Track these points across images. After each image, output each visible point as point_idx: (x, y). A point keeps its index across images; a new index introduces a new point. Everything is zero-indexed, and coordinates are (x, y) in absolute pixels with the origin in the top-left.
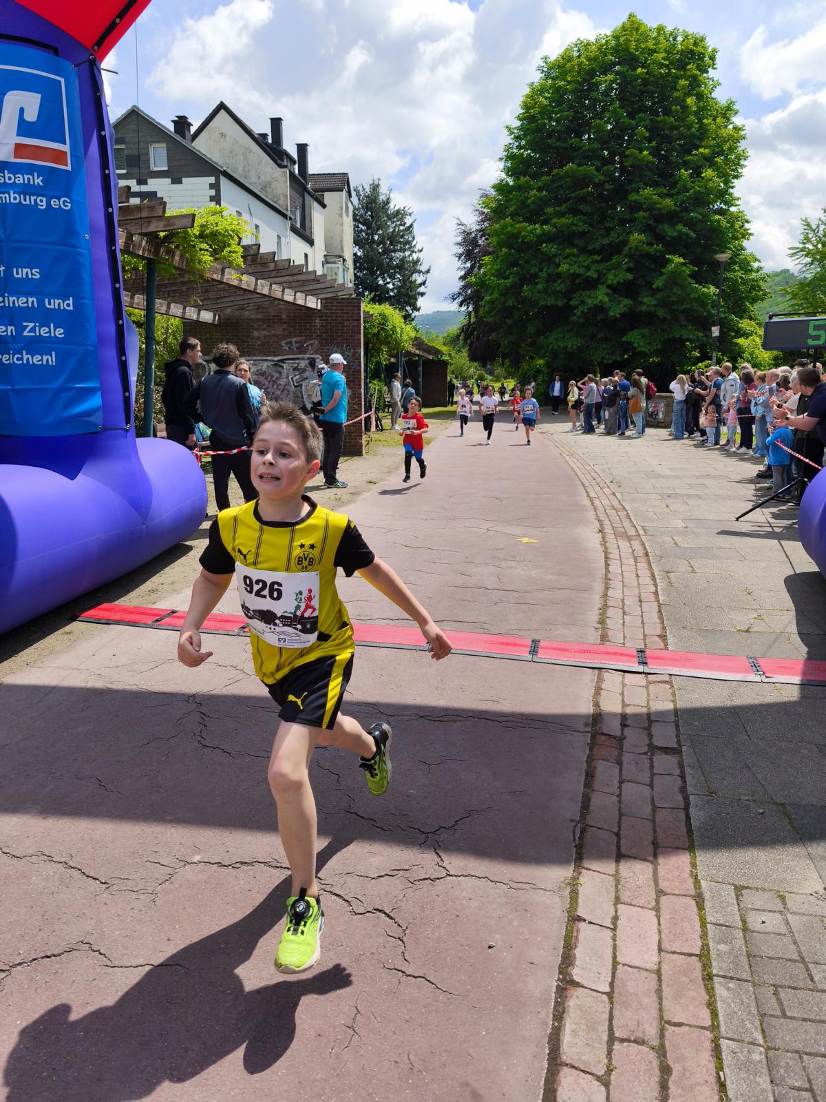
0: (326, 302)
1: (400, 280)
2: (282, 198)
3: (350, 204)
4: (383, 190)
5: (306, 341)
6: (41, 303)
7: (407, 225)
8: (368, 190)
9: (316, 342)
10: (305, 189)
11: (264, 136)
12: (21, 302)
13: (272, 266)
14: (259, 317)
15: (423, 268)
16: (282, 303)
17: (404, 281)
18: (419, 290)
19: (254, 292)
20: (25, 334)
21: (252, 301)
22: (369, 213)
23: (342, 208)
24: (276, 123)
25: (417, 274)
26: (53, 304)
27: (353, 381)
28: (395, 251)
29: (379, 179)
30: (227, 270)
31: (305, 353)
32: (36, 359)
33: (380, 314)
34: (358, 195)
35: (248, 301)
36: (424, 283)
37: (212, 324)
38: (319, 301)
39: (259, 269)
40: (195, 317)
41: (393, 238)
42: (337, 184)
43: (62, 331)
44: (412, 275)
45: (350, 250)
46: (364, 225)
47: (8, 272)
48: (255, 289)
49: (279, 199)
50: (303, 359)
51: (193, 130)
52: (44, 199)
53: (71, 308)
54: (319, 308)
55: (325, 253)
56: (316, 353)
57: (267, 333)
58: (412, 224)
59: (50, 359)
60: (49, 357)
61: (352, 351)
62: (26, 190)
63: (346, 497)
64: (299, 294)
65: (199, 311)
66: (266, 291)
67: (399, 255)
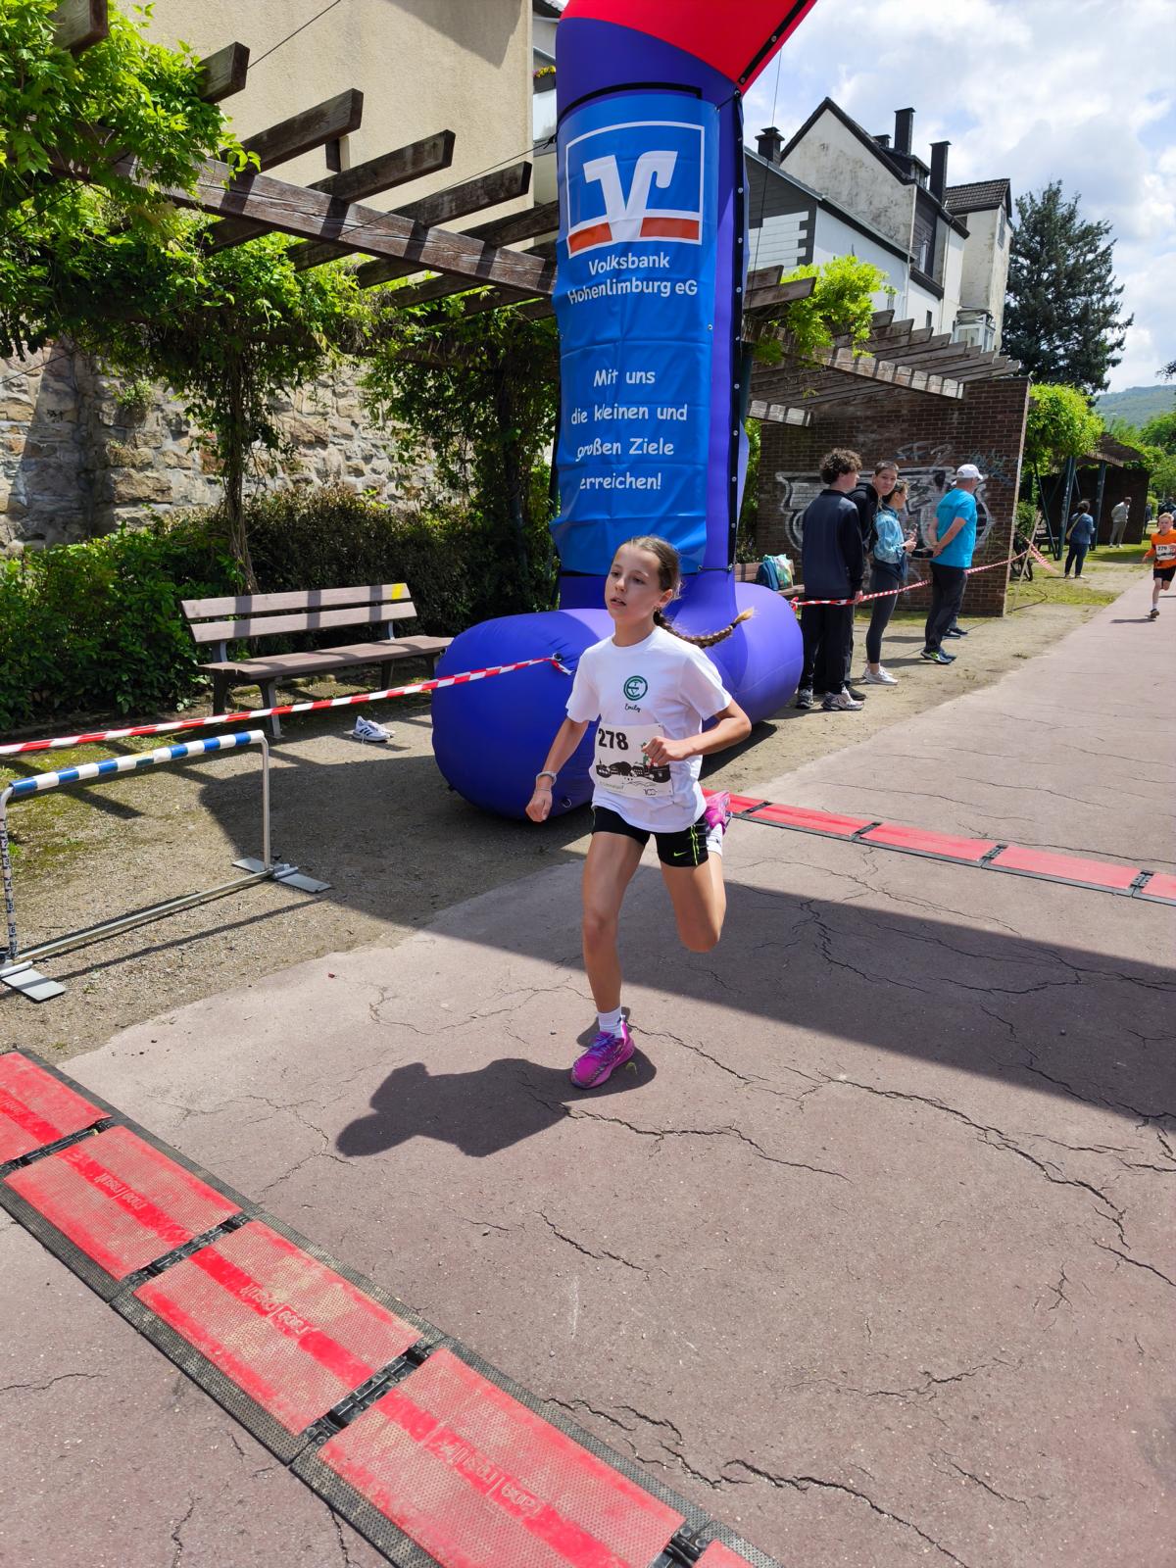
0: (972, 388)
1: (1078, 342)
2: (902, 229)
3: (1007, 228)
4: (1066, 198)
5: (934, 446)
6: (653, 413)
7: (1100, 250)
8: (1039, 201)
9: (949, 447)
10: (939, 213)
11: (884, 139)
12: (631, 413)
13: (904, 340)
14: (869, 413)
15: (1119, 318)
16: (904, 391)
17: (1085, 343)
18: (1109, 356)
19: (873, 379)
20: (632, 452)
21: (862, 392)
22: (1038, 238)
23: (993, 235)
24: (904, 118)
25: (1109, 329)
26: (665, 414)
27: (998, 505)
28: (1074, 296)
29: (1060, 182)
30: (840, 351)
31: (931, 464)
32: (640, 483)
33: (1050, 400)
34: (1022, 211)
35: (856, 392)
36: (1119, 344)
37: (802, 427)
38: (961, 386)
39: (885, 345)
40: (780, 418)
41: (1074, 276)
42: (990, 198)
43: (672, 446)
44: (1100, 332)
45: (999, 299)
46: (1026, 257)
47: (621, 378)
48: (875, 374)
49: (897, 232)
50: (927, 473)
51: (783, 145)
52: (669, 284)
53: (685, 418)
54: (960, 396)
55: (960, 308)
56: (947, 463)
57: (878, 437)
58: (1109, 248)
59: (655, 482)
60: (654, 479)
61: (1004, 458)
62: (650, 275)
63: (982, 676)
64: (933, 378)
65: (787, 409)
66: (888, 378)
67: (1081, 300)
